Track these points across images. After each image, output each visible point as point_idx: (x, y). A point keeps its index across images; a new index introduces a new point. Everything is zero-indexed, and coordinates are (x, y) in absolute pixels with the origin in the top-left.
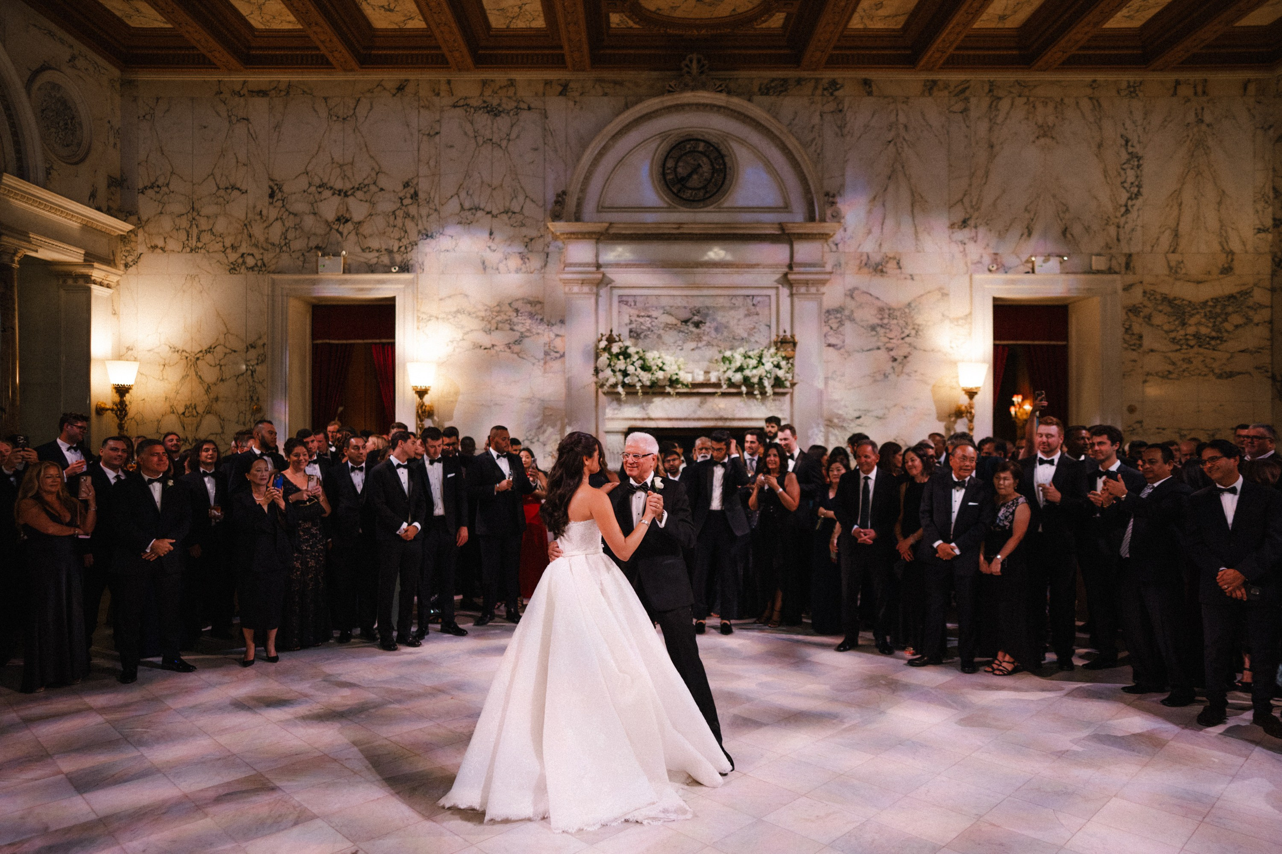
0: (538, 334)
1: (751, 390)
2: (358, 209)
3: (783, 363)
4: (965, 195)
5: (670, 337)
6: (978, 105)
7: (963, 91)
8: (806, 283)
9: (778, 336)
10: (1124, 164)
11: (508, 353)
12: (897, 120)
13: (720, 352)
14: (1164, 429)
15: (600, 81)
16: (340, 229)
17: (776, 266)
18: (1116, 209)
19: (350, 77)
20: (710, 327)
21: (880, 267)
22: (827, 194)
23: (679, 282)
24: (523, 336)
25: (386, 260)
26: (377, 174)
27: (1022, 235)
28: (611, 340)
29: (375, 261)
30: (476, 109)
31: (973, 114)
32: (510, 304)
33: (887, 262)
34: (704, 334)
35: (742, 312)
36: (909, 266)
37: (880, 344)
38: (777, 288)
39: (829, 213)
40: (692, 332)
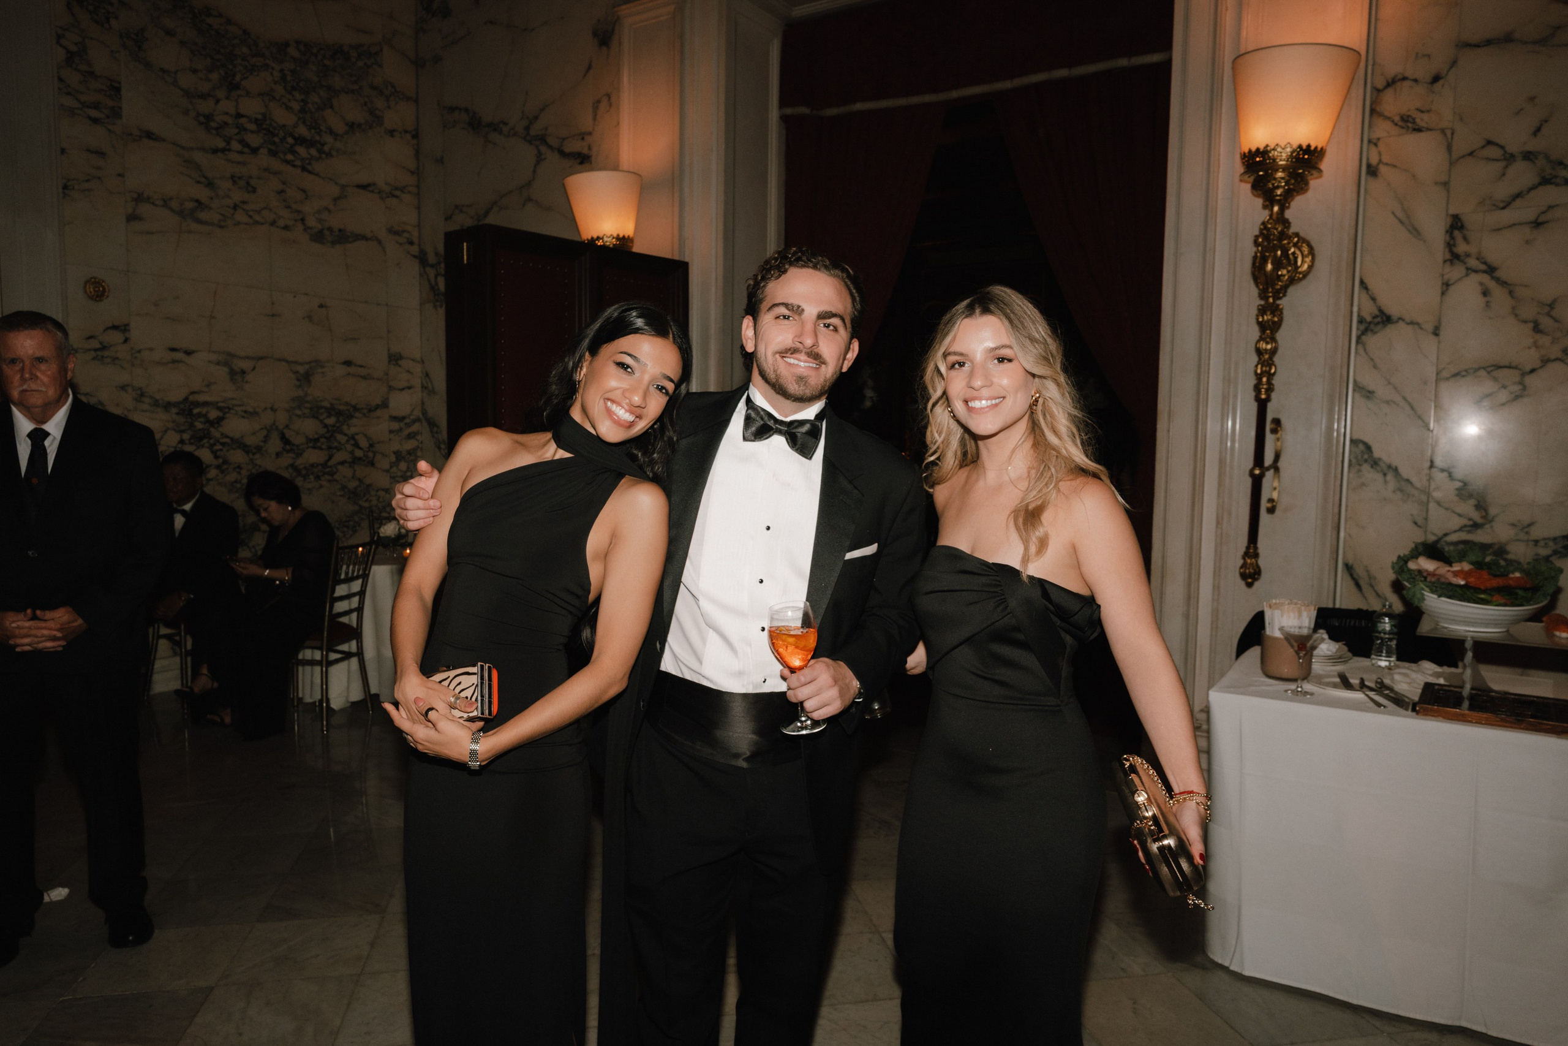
14: (189, 353)
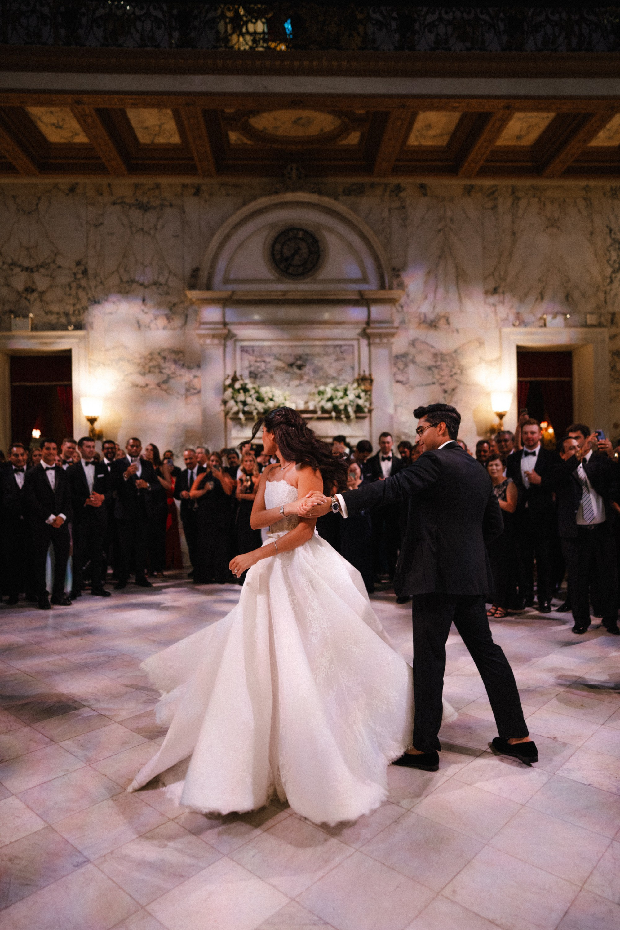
0: (181, 375)
1: (339, 415)
2: (42, 283)
3: (362, 395)
4: (495, 270)
5: (279, 377)
6: (504, 203)
7: (493, 193)
8: (380, 335)
9: (359, 375)
10: (609, 247)
11: (157, 391)
12: (445, 213)
13: (316, 387)
15: (224, 184)
16: (29, 297)
17: (357, 323)
18: (604, 280)
19: (33, 180)
20: (309, 369)
21: (434, 324)
22: (394, 269)
23: (286, 336)
24: (169, 377)
25: (64, 320)
26: (56, 255)
27: (537, 299)
28: (235, 379)
29: (55, 321)
30: (131, 205)
31: (501, 210)
32: (159, 354)
33: (439, 320)
34: (305, 374)
35: (332, 358)
36: (455, 322)
37: (435, 380)
38: (358, 340)
39: (395, 282)
40: (296, 373)
